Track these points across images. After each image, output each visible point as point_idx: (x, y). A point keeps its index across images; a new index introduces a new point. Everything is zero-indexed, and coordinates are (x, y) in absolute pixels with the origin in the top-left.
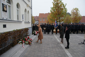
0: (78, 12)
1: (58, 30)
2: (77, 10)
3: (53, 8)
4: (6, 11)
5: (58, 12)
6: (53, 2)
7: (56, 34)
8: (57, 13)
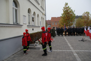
0: (89, 15)
1: (67, 33)
2: (88, 13)
3: (63, 14)
4: (34, 21)
5: (67, 17)
6: (64, 9)
7: (66, 36)
8: (67, 19)
